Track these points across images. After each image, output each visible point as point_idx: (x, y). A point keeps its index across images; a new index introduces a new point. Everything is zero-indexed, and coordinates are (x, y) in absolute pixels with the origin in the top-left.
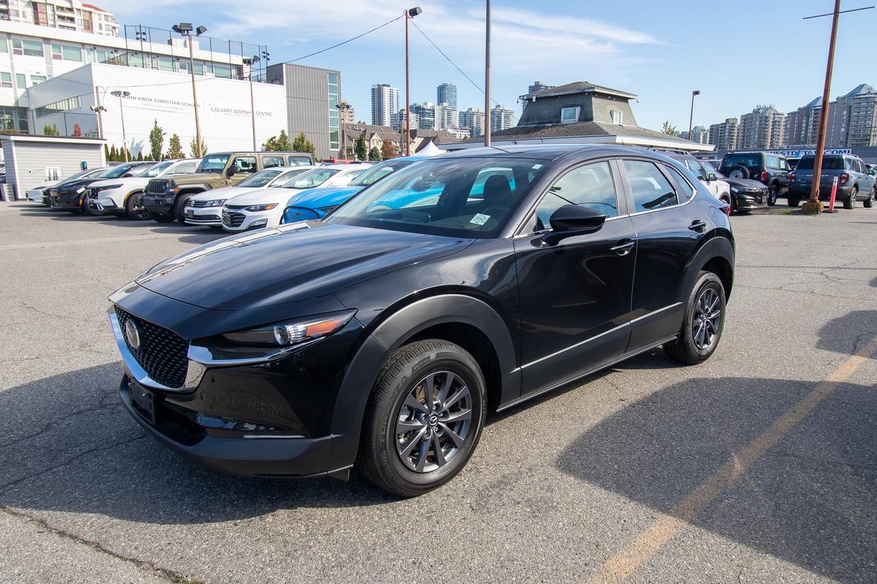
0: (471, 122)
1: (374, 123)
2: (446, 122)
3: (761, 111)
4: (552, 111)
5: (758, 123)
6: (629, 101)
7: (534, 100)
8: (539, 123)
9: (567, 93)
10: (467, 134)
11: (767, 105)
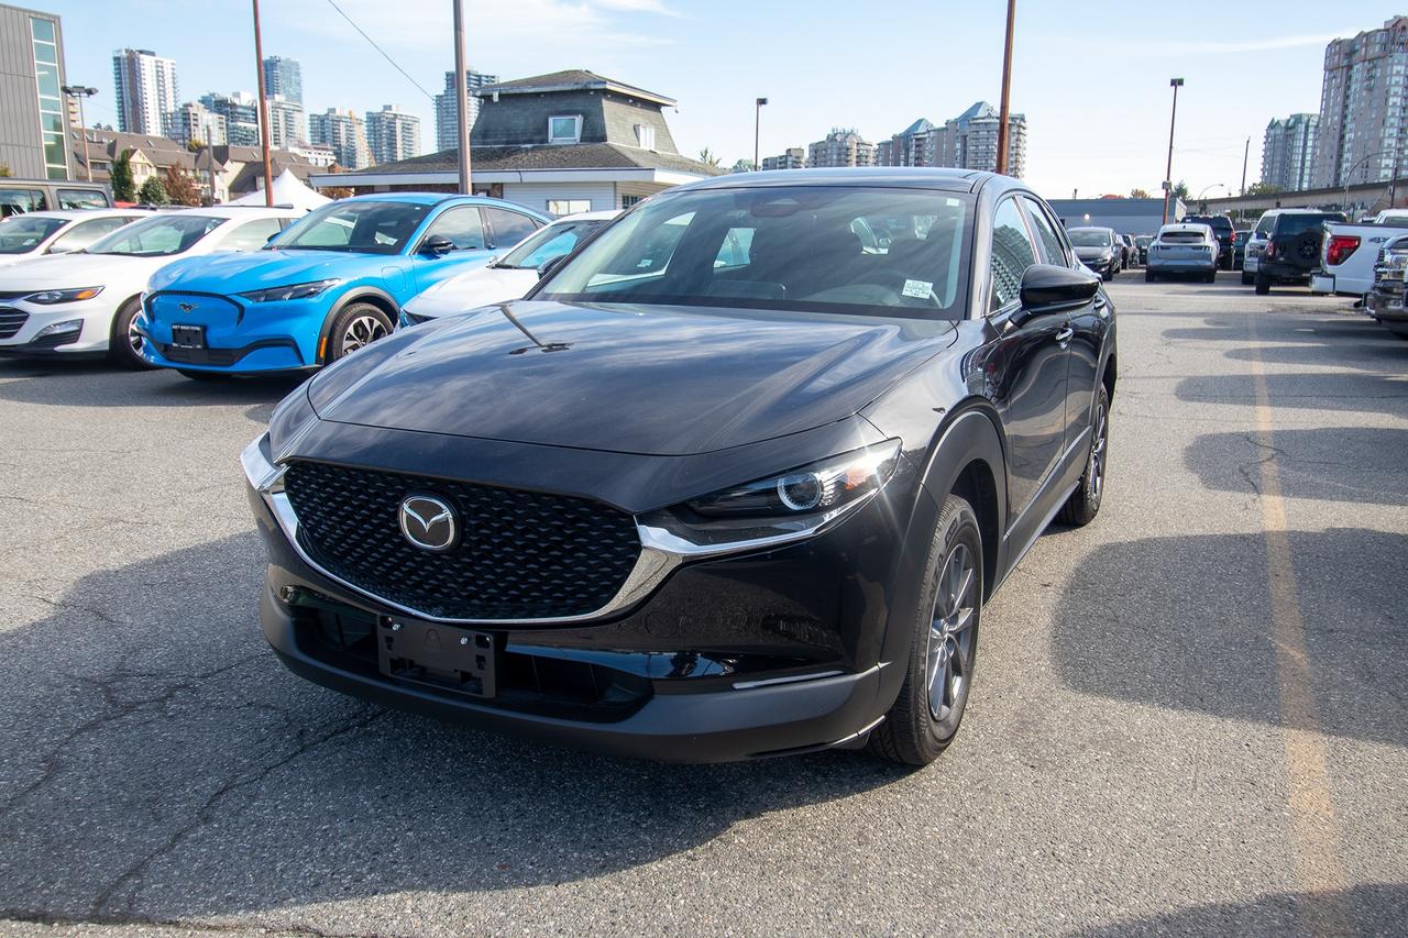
0: (336, 136)
1: (124, 127)
2: (283, 132)
3: (838, 138)
4: (531, 121)
5: (835, 157)
6: (663, 109)
7: (496, 98)
8: (508, 143)
9: (557, 88)
10: (329, 158)
11: (848, 130)
